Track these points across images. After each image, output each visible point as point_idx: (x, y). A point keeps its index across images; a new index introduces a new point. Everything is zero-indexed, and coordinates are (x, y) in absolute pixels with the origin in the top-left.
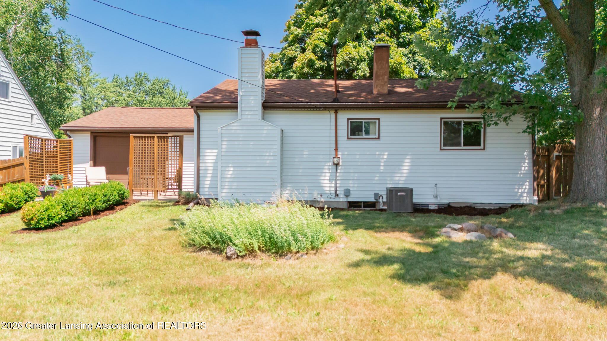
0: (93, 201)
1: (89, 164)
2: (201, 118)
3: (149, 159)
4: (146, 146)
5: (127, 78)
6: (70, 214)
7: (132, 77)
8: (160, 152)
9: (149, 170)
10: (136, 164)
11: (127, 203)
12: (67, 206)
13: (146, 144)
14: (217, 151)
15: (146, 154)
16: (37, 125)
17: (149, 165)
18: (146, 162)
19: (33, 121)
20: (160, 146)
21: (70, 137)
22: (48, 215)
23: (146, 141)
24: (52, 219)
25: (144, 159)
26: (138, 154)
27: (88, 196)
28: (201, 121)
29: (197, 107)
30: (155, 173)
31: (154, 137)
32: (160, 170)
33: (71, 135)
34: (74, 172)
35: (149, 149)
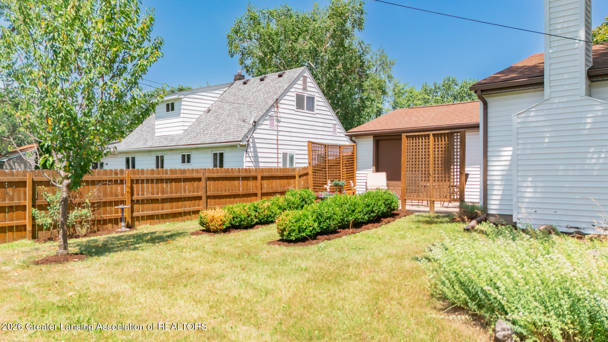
0: (353, 211)
1: (372, 170)
2: (490, 105)
3: (424, 163)
4: (420, 147)
5: (435, 85)
6: (324, 225)
7: (440, 83)
8: (436, 153)
9: (423, 176)
10: (408, 169)
11: (397, 214)
12: (322, 217)
13: (420, 144)
14: (511, 148)
15: (420, 157)
16: (338, 134)
17: (424, 169)
18: (420, 166)
19: (335, 131)
20: (437, 146)
21: (354, 142)
22: (299, 227)
23: (420, 141)
24: (303, 231)
25: (417, 163)
26: (411, 157)
27: (347, 206)
28: (490, 110)
29: (482, 91)
30: (431, 179)
31: (428, 135)
32: (436, 175)
33: (356, 140)
34: (357, 178)
35: (424, 150)
